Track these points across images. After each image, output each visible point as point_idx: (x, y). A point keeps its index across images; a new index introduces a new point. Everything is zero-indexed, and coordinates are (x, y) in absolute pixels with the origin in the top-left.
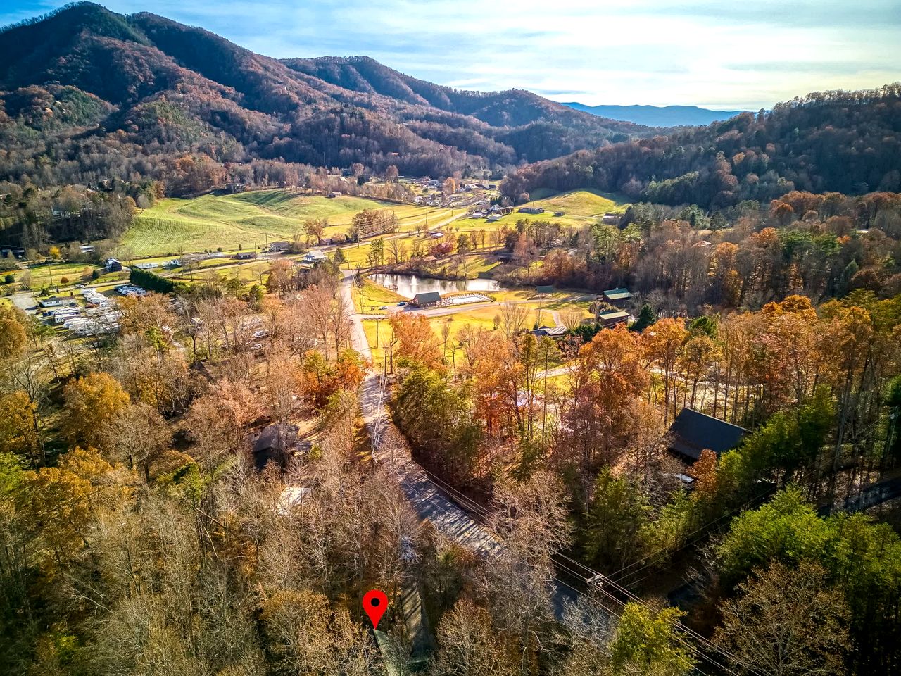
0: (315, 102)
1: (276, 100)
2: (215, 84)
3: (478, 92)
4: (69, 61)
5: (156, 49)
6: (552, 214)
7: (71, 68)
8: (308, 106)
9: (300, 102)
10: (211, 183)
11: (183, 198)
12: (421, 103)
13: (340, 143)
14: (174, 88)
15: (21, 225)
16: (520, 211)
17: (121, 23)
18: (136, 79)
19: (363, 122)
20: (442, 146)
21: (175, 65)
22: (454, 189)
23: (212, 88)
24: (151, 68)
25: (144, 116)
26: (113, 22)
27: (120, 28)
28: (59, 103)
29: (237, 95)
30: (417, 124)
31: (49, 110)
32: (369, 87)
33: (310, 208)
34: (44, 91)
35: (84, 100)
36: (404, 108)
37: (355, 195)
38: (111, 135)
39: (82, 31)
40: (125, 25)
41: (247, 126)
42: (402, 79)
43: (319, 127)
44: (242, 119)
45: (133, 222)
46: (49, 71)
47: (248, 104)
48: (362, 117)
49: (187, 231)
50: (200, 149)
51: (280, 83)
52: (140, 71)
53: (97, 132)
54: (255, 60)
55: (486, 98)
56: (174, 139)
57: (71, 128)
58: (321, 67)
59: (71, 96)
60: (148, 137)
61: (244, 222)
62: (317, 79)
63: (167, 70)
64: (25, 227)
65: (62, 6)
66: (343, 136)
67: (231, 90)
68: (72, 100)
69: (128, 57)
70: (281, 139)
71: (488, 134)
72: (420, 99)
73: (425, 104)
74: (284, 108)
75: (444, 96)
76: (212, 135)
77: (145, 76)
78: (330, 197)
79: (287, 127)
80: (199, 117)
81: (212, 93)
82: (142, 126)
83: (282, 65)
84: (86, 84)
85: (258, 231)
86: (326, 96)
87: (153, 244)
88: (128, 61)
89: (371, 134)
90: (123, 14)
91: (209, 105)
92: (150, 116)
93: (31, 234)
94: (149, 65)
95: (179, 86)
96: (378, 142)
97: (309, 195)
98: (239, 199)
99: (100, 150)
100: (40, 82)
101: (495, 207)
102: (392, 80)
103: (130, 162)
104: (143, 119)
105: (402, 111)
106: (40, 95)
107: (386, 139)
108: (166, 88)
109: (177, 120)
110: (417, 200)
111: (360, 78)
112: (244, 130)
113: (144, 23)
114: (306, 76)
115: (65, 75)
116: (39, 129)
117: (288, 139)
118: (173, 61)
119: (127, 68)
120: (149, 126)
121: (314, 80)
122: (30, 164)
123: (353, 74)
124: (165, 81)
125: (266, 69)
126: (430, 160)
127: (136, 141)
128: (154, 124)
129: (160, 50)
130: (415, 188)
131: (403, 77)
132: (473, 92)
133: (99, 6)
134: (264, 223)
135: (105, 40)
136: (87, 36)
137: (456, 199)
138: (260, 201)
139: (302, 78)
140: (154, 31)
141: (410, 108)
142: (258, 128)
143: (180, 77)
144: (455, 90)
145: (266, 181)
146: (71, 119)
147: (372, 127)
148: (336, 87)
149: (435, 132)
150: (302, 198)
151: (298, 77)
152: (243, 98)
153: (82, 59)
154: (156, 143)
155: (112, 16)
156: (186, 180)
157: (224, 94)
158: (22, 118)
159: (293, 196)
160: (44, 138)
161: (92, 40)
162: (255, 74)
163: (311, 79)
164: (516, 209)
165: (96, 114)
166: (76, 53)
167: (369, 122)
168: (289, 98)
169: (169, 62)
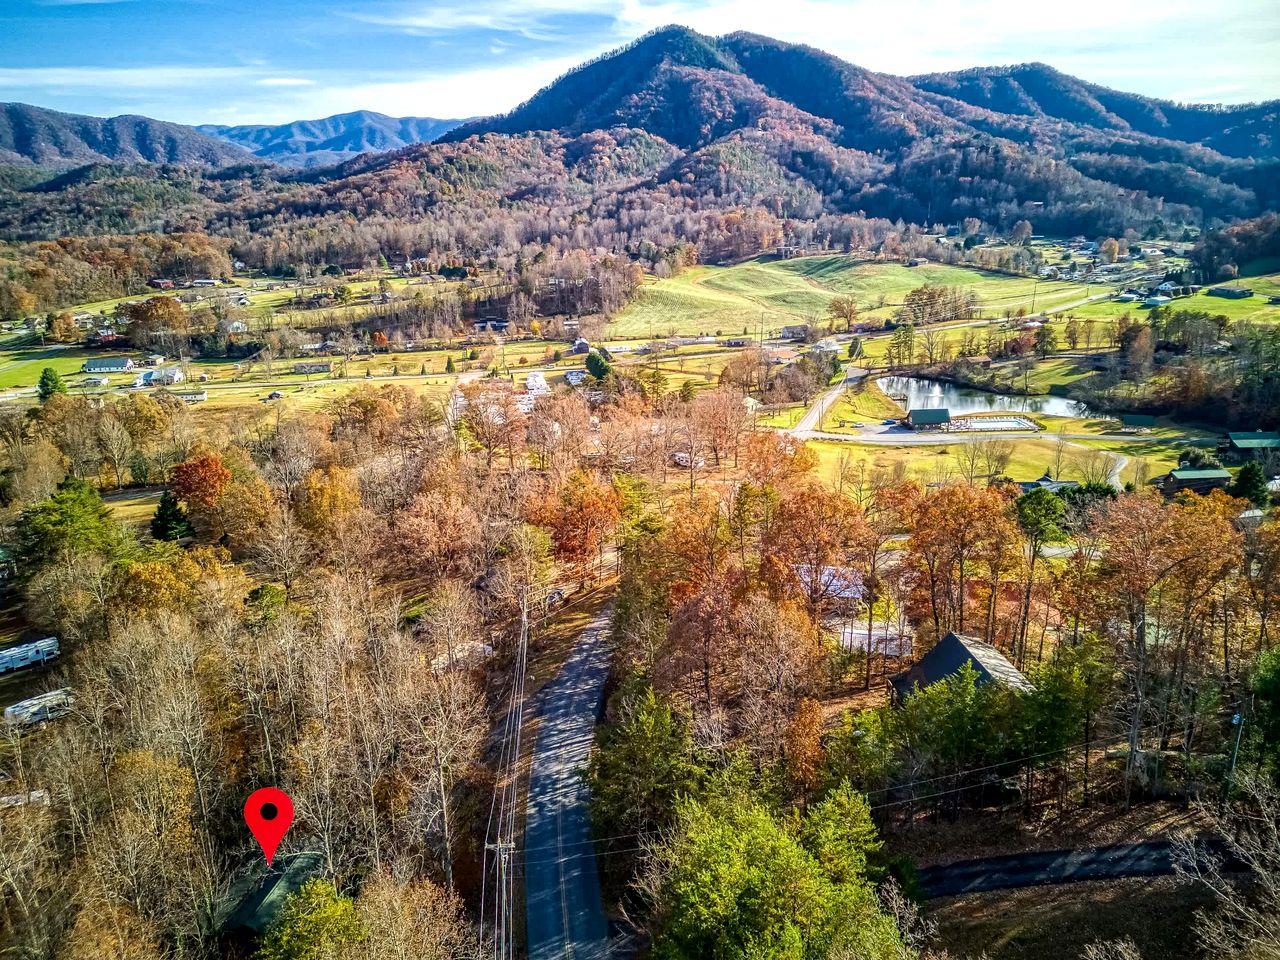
0: (941, 133)
1: (884, 133)
2: (810, 116)
3: (1219, 105)
4: (642, 99)
5: (744, 77)
6: (1266, 299)
7: (642, 107)
8: (929, 139)
9: (918, 134)
10: (759, 246)
11: (721, 265)
12: (1116, 127)
13: (956, 190)
14: (755, 125)
15: (509, 296)
16: (1210, 293)
17: (709, 47)
18: (713, 115)
19: (997, 159)
20: (1121, 191)
21: (764, 95)
22: (1116, 256)
23: (802, 121)
24: (734, 101)
25: (705, 163)
26: (700, 47)
27: (706, 53)
28: (619, 149)
29: (834, 129)
30: (1091, 158)
31: (606, 159)
32: (1034, 107)
33: (872, 281)
34: (607, 136)
35: (649, 145)
36: (1080, 136)
37: (951, 262)
38: (661, 187)
39: (662, 60)
40: (713, 50)
41: (834, 171)
42: (1090, 92)
43: (930, 168)
44: (830, 160)
45: (635, 295)
46: (618, 112)
47: (845, 141)
48: (997, 151)
49: (696, 307)
50: (764, 202)
51: (895, 109)
52: (719, 106)
53: (649, 185)
54: (870, 82)
55: (1233, 114)
56: (734, 190)
57: (625, 179)
58: (965, 83)
59: (634, 141)
60: (703, 189)
61: (774, 298)
62: (955, 101)
63: (752, 102)
64: (513, 298)
65: (646, 32)
66: (961, 179)
67: (827, 123)
68: (634, 146)
69: (708, 89)
70: (871, 186)
71: (1214, 170)
72: (1115, 119)
73: (1122, 129)
74: (894, 143)
75: (1158, 114)
76: (784, 183)
77: (723, 112)
78: (911, 265)
79: (889, 169)
80: (775, 160)
81: (802, 128)
82: (699, 175)
83: (907, 85)
84: (656, 126)
85: (786, 310)
86: (960, 123)
87: (648, 322)
88: (707, 94)
89: (1005, 177)
90: (714, 36)
91: (791, 144)
92: (711, 162)
93: (518, 305)
94: (731, 97)
95: (761, 121)
96: (1014, 186)
97: (880, 262)
98: (785, 267)
99: (644, 206)
100: (606, 126)
101: (1168, 286)
102: (1072, 95)
103: (673, 219)
104: (702, 166)
105: (1075, 140)
106: (602, 142)
107: (1027, 182)
108: (745, 125)
109: (744, 165)
110: (1046, 271)
111: (1022, 95)
112: (829, 174)
113: (737, 45)
114: (939, 97)
115: (634, 116)
116: (590, 182)
117: (882, 186)
118: (763, 90)
119: (706, 103)
120: (708, 174)
121: (950, 102)
122: (564, 224)
123: (1012, 89)
124: (746, 115)
125: (882, 91)
126: (1091, 212)
127: (689, 194)
128: (714, 172)
129: (749, 77)
130: (1050, 254)
131: (1093, 90)
132: (1210, 107)
133: (687, 29)
134: (798, 300)
135: (687, 69)
136: (667, 67)
137: (1111, 271)
138: (811, 270)
139: (933, 101)
140: (747, 54)
141: (1090, 134)
142: (848, 173)
143: (766, 110)
144: (1180, 105)
145: (827, 243)
146: (628, 169)
147: (1009, 165)
148: (981, 110)
149: (1119, 169)
150: (867, 266)
151: (926, 99)
152: (841, 133)
153: (656, 96)
154: (711, 196)
155: (699, 40)
156: (728, 242)
157: (817, 129)
158: (575, 171)
159: (856, 264)
160: (592, 192)
161: (671, 71)
162: (863, 100)
163: (945, 101)
164: (1205, 289)
165: (658, 161)
166: (650, 88)
167: (1005, 159)
168: (902, 129)
169: (756, 92)
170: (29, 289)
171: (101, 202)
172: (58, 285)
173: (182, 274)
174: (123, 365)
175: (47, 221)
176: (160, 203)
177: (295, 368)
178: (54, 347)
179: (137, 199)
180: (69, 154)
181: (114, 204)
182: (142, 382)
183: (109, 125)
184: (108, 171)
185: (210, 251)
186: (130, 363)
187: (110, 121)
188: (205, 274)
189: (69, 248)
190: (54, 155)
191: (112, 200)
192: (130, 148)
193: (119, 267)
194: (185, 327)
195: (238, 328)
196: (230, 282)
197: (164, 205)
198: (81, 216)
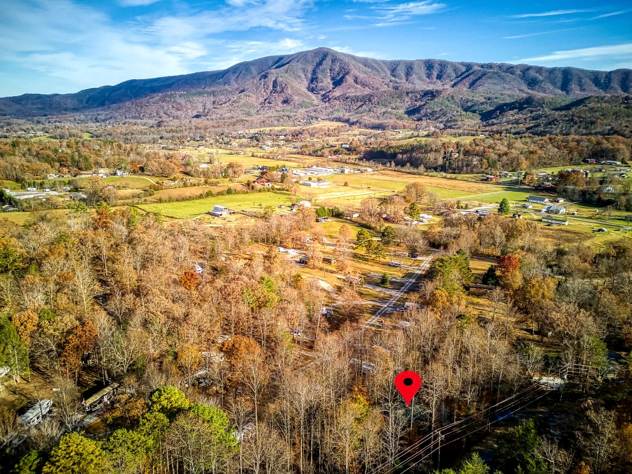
170: (526, 159)
171: (584, 116)
172: (540, 158)
173: (602, 157)
174: (543, 200)
175: (555, 125)
176: (614, 117)
177: (626, 217)
178: (523, 187)
179: (603, 115)
180: (584, 90)
181: (590, 118)
182: (545, 210)
183: (609, 75)
184: (596, 100)
185: (622, 146)
186: (547, 200)
187: (611, 72)
188: (614, 158)
189: (553, 141)
190: (577, 90)
191: (589, 115)
192: (617, 86)
193: (571, 152)
194: (583, 186)
195: (609, 190)
196: (626, 163)
197: (616, 118)
198: (572, 123)
